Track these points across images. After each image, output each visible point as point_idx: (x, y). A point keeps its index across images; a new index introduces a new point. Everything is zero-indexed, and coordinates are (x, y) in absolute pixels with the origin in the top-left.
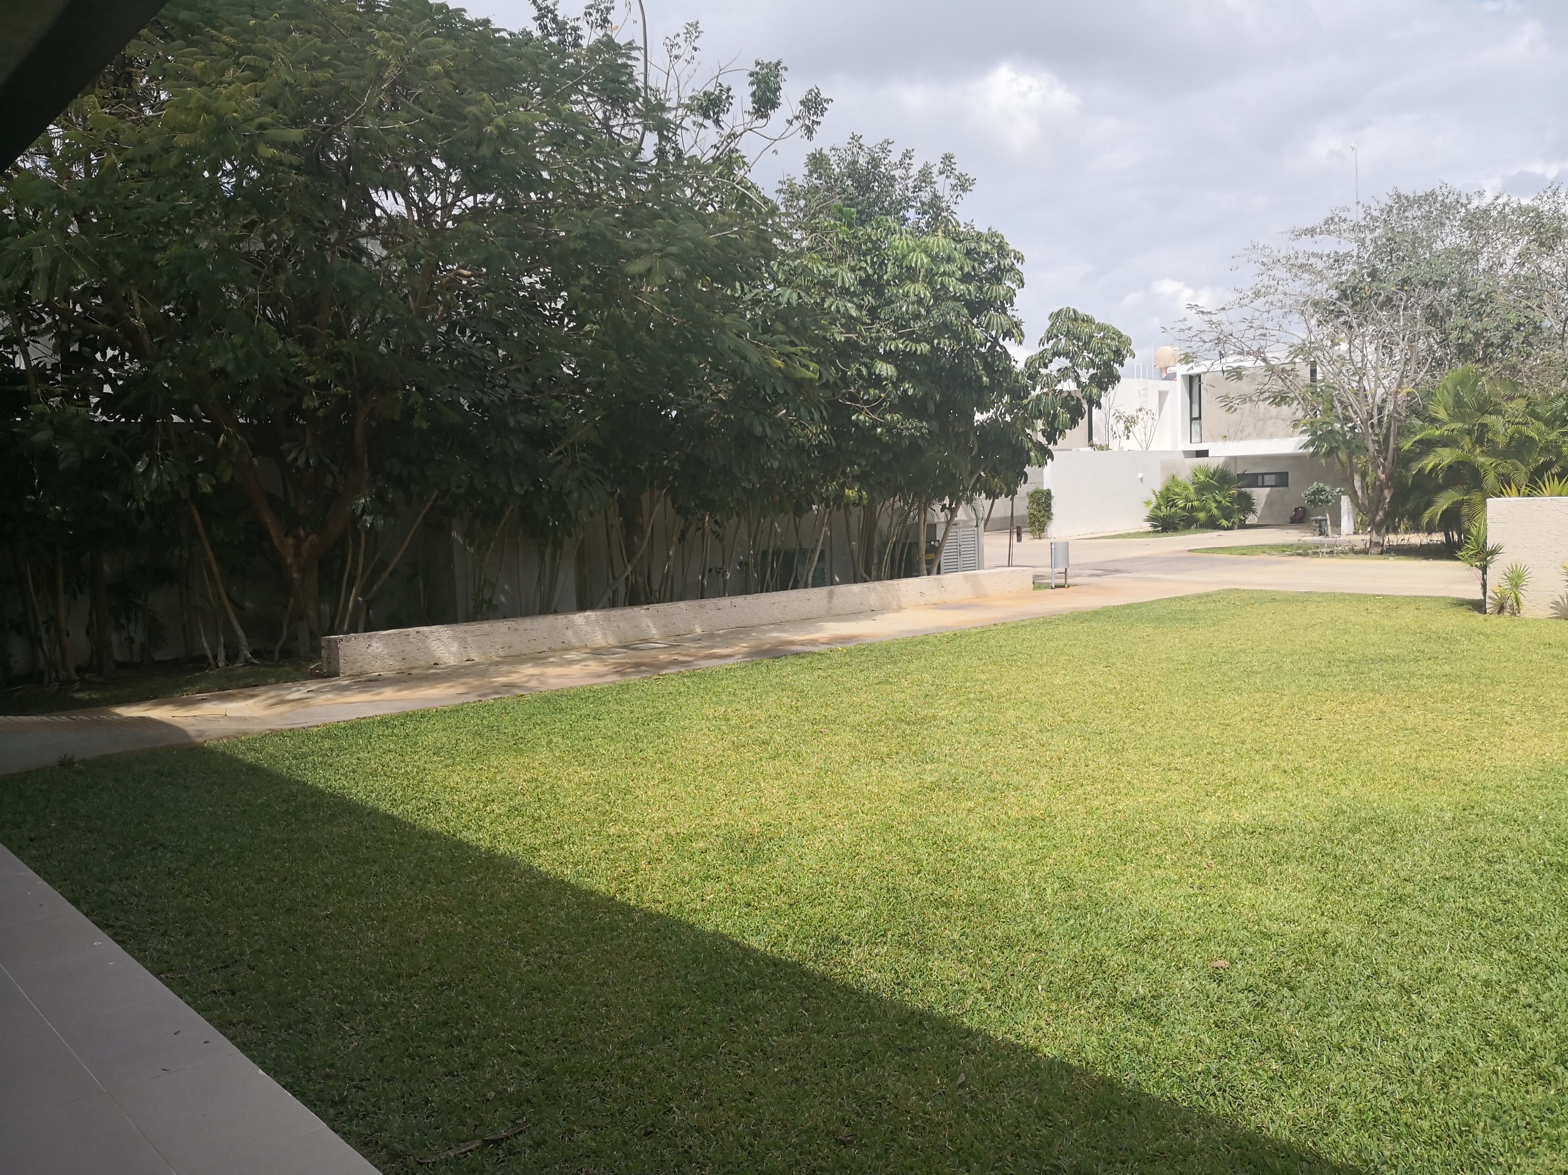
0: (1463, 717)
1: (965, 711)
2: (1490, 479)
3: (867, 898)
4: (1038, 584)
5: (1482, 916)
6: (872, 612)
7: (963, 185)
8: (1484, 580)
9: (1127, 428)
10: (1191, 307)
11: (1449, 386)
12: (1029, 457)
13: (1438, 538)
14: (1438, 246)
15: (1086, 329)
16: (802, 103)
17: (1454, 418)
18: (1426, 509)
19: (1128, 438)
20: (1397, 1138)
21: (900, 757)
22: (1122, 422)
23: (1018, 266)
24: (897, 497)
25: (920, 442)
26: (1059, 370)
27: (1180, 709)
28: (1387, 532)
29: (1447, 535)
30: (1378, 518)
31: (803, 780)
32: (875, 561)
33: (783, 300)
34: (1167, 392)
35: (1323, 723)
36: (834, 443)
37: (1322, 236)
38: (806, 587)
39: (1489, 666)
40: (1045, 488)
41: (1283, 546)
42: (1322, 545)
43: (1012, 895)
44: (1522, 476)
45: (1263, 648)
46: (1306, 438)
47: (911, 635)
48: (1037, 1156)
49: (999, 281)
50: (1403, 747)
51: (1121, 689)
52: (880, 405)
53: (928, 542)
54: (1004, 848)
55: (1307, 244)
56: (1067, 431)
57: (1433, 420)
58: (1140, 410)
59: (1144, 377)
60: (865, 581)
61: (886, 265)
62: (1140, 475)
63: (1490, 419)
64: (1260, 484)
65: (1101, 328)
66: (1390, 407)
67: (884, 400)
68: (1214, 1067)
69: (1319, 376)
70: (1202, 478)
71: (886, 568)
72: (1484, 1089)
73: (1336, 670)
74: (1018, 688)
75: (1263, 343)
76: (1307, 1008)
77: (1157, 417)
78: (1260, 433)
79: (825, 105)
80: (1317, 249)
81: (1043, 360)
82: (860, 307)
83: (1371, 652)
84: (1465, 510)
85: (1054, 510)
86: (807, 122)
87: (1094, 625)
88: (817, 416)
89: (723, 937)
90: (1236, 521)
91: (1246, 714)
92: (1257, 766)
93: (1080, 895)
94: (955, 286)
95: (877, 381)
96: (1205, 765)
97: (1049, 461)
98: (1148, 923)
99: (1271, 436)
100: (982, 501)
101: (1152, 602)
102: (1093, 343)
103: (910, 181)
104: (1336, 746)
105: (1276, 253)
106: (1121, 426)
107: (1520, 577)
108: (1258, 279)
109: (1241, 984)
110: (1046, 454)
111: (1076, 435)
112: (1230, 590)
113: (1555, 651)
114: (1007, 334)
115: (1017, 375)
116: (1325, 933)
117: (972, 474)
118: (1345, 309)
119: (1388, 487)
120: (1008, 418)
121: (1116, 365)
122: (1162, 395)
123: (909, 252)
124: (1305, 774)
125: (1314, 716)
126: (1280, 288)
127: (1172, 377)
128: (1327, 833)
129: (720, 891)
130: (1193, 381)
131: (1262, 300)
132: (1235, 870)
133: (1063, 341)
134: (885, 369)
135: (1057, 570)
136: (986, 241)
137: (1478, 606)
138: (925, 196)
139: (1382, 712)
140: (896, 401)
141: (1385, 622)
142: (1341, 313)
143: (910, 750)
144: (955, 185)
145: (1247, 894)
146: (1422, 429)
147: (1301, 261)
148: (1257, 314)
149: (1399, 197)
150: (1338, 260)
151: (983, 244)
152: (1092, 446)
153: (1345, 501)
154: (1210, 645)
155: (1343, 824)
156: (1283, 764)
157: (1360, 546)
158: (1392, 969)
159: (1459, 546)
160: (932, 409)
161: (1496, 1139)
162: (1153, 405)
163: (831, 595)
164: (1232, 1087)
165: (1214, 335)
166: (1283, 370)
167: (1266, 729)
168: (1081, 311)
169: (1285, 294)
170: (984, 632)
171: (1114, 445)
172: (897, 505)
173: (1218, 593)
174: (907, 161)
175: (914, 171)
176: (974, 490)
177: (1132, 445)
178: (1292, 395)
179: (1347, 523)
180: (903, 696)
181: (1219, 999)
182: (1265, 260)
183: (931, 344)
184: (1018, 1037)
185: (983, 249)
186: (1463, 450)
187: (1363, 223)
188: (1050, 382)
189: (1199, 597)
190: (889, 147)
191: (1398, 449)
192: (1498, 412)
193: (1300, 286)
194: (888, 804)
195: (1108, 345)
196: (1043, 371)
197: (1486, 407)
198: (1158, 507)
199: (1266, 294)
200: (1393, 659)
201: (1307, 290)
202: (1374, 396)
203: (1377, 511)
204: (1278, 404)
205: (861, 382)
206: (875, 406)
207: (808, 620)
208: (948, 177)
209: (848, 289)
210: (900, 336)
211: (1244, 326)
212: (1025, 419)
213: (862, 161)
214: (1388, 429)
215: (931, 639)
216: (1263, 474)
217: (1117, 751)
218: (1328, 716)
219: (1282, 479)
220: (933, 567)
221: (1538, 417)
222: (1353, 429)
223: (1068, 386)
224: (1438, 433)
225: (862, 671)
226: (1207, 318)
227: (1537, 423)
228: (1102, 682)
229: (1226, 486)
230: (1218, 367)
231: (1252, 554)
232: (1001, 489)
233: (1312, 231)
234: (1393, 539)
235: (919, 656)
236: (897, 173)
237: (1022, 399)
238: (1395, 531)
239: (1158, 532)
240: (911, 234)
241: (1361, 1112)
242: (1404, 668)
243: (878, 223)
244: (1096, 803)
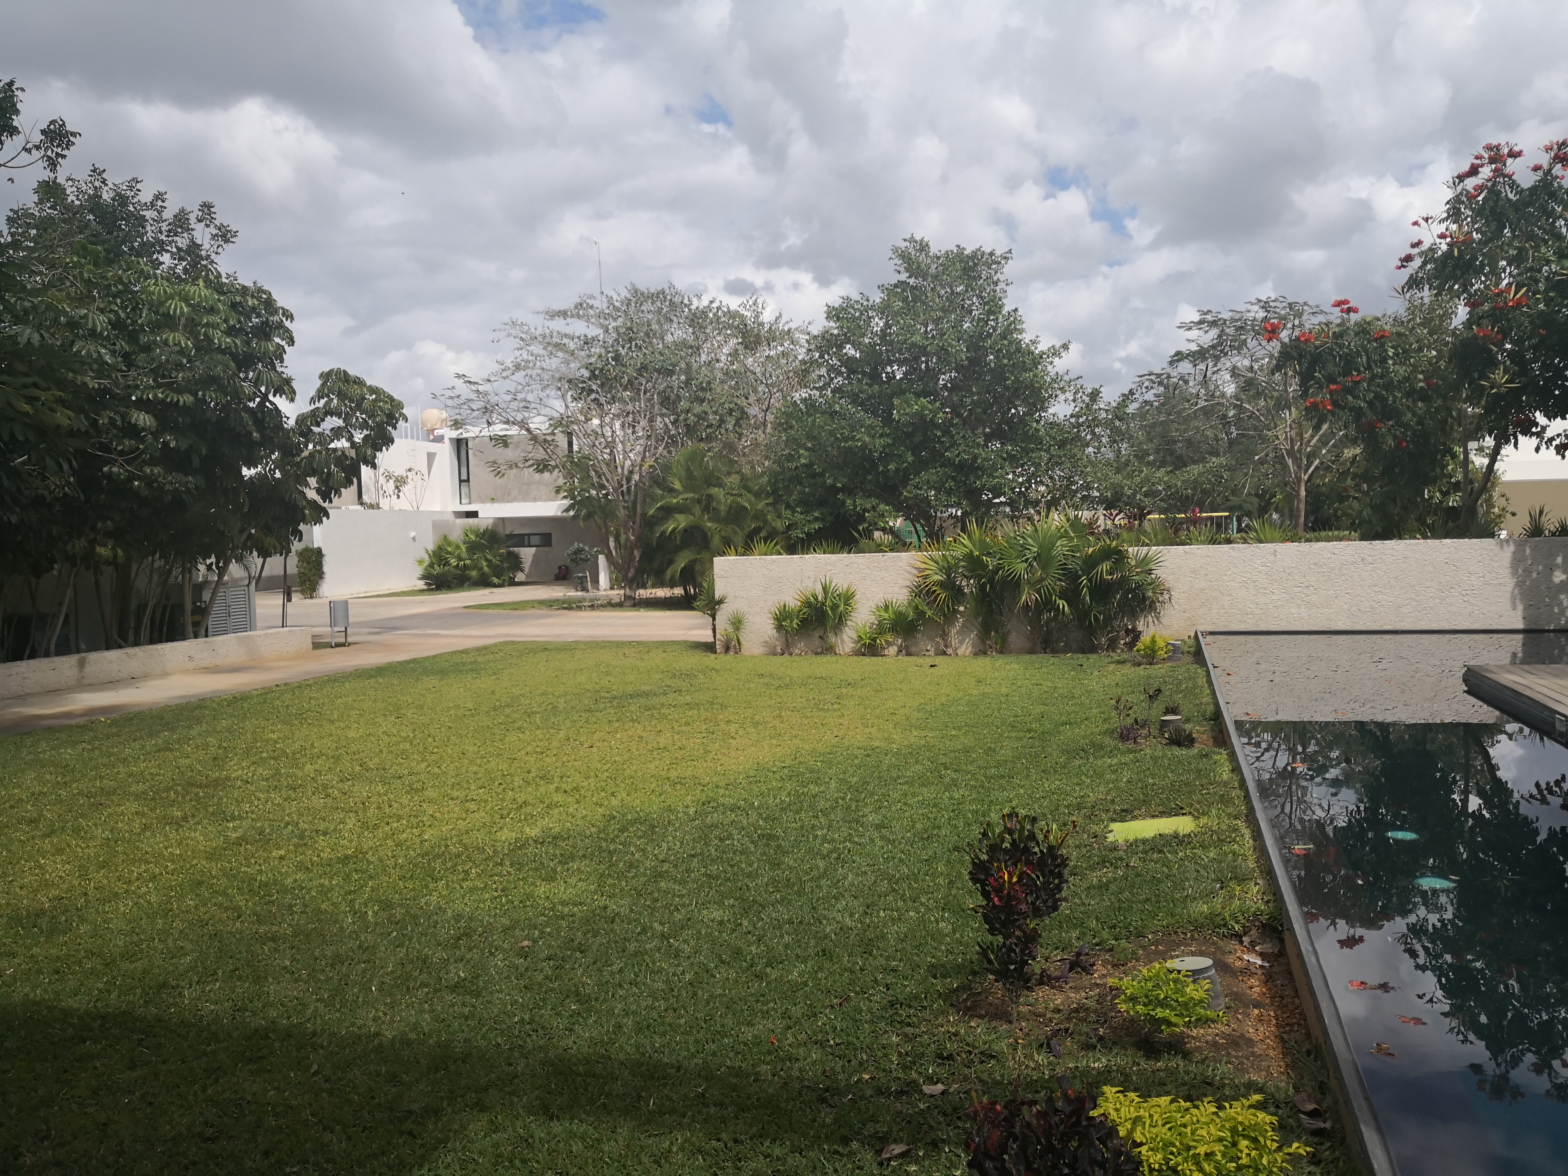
0: (700, 736)
1: (260, 770)
2: (716, 541)
3: (189, 946)
4: (317, 645)
5: (717, 878)
6: (133, 680)
7: (225, 235)
8: (714, 625)
9: (397, 487)
10: (458, 376)
11: (682, 461)
12: (304, 515)
13: (678, 591)
14: (669, 338)
15: (356, 390)
16: (43, 132)
17: (687, 488)
18: (668, 567)
19: (399, 497)
20: (664, 1034)
21: (197, 819)
22: (391, 481)
23: (287, 324)
24: (157, 556)
25: (184, 497)
26: (332, 430)
27: (471, 749)
28: (638, 588)
29: (685, 589)
30: (630, 575)
31: (91, 852)
32: (132, 625)
33: (22, 340)
34: (435, 454)
35: (594, 750)
36: (82, 497)
37: (573, 320)
38: (47, 655)
39: (720, 694)
40: (315, 546)
41: (550, 601)
42: (585, 600)
43: (336, 922)
44: (739, 539)
45: (540, 691)
46: (567, 502)
47: (184, 701)
48: (391, 1109)
49: (268, 337)
50: (657, 763)
51: (415, 737)
52: (137, 457)
53: (194, 603)
54: (322, 885)
55: (558, 325)
56: (343, 490)
57: (671, 490)
58: (410, 470)
59: (412, 438)
60: (120, 647)
61: (141, 310)
62: (413, 534)
63: (715, 491)
64: (526, 543)
65: (374, 390)
66: (636, 477)
67: (143, 452)
68: (527, 1017)
69: (576, 448)
70: (473, 537)
71: (145, 632)
72: (720, 991)
73: (602, 706)
74: (312, 745)
75: (526, 415)
76: (594, 963)
77: (426, 477)
78: (525, 497)
79: (72, 139)
80: (568, 330)
81: (315, 417)
82: (113, 353)
83: (630, 689)
84: (697, 567)
85: (326, 569)
86: (49, 153)
87: (381, 680)
88: (66, 467)
89: (35, 1003)
90: (506, 578)
91: (529, 749)
92: (542, 790)
93: (399, 913)
94: (219, 338)
95: (134, 431)
96: (498, 794)
97: (324, 519)
98: (462, 924)
99: (535, 500)
100: (255, 560)
101: (435, 656)
102: (366, 405)
103: (164, 224)
104: (606, 767)
105: (533, 330)
106: (391, 485)
107: (740, 622)
108: (518, 353)
109: (542, 956)
110: (319, 514)
111: (349, 493)
112: (506, 643)
113: (766, 680)
114: (279, 391)
115: (288, 431)
116: (606, 907)
117: (242, 531)
118: (594, 387)
119: (637, 548)
120: (278, 475)
121: (390, 428)
122: (431, 457)
123: (167, 299)
124: (583, 792)
125: (586, 745)
126: (538, 363)
127: (439, 439)
128: (602, 835)
129: (19, 965)
130: (460, 445)
131: (522, 373)
132: (531, 873)
133: (335, 401)
134: (143, 419)
135: (336, 629)
136: (253, 296)
137: (710, 648)
138: (182, 242)
139: (641, 737)
140: (158, 454)
141: (640, 664)
142: (591, 391)
143: (207, 811)
144: (216, 235)
145: (542, 889)
146: (663, 497)
147: (555, 340)
148: (520, 387)
149: (636, 292)
150: (587, 342)
151: (249, 299)
152: (362, 504)
153: (602, 559)
154: (493, 693)
155: (614, 826)
156: (564, 786)
157: (616, 600)
158: (656, 925)
159: (695, 597)
160: (196, 462)
161: (729, 1021)
162: (422, 466)
163: (82, 664)
164: (543, 1028)
165: (480, 404)
166: (545, 441)
167: (548, 760)
168: (352, 372)
169: (543, 369)
170: (266, 694)
171: (384, 503)
172: (157, 564)
173: (495, 645)
174: (160, 203)
175: (168, 215)
176: (245, 547)
177: (403, 504)
178: (553, 463)
179: (604, 579)
180: (188, 761)
181: (527, 970)
182: (524, 336)
183: (195, 395)
184: (360, 1028)
185: (250, 303)
186: (693, 515)
187: (607, 311)
188: (323, 440)
189: (478, 649)
190: (139, 186)
191: (644, 515)
192: (720, 485)
193: (554, 363)
194: (194, 862)
195: (380, 407)
196: (316, 429)
197: (712, 480)
198: (431, 565)
199: (526, 368)
200: (646, 695)
201: (563, 368)
202: (623, 468)
203: (629, 568)
204: (542, 471)
205: (115, 432)
206: (132, 457)
207: (54, 692)
208: (208, 226)
209: (101, 333)
210: (159, 385)
211: (509, 398)
212: (298, 476)
213: (107, 196)
214: (636, 496)
215: (208, 703)
216: (529, 535)
217: (417, 791)
218: (598, 744)
219: (546, 540)
220: (199, 630)
221: (749, 490)
222: (607, 495)
223: (342, 444)
224: (675, 501)
225: (134, 740)
226: (474, 388)
227: (748, 495)
228: (395, 732)
229: (496, 546)
230: (485, 433)
231: (523, 609)
232: (275, 548)
233: (563, 314)
234: (643, 593)
235: (199, 721)
236: (149, 214)
237: (294, 456)
238: (644, 587)
239: (432, 590)
240: (168, 280)
241: (638, 1023)
242: (655, 700)
243: (127, 264)
244: (404, 836)
